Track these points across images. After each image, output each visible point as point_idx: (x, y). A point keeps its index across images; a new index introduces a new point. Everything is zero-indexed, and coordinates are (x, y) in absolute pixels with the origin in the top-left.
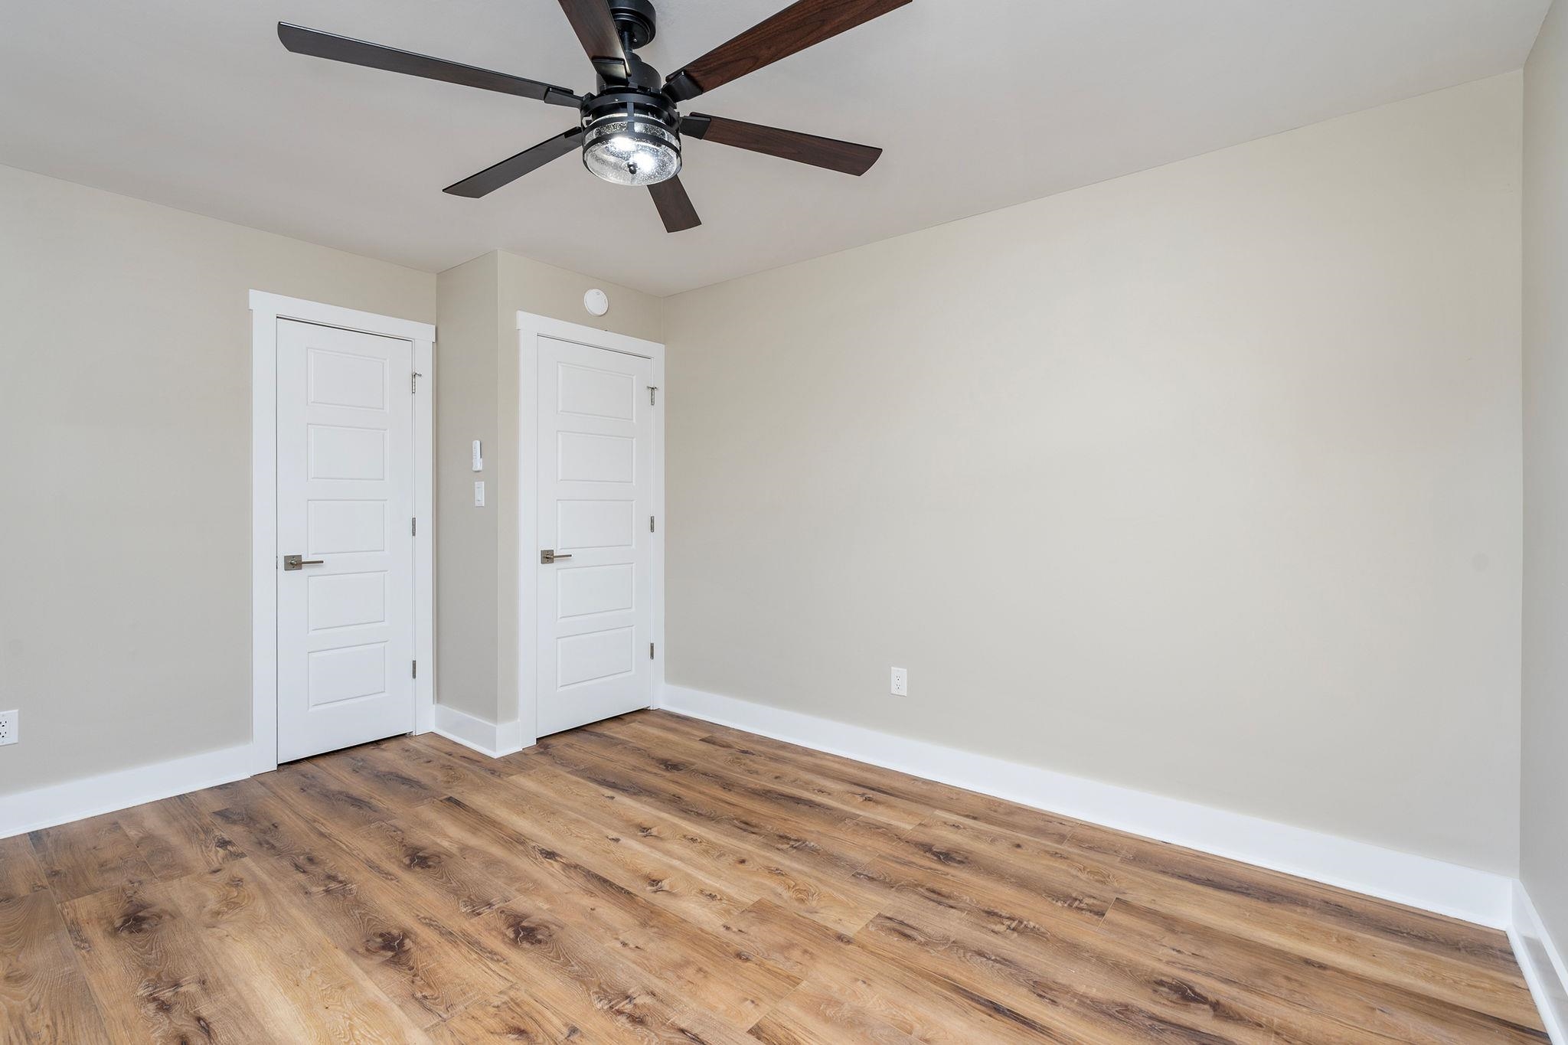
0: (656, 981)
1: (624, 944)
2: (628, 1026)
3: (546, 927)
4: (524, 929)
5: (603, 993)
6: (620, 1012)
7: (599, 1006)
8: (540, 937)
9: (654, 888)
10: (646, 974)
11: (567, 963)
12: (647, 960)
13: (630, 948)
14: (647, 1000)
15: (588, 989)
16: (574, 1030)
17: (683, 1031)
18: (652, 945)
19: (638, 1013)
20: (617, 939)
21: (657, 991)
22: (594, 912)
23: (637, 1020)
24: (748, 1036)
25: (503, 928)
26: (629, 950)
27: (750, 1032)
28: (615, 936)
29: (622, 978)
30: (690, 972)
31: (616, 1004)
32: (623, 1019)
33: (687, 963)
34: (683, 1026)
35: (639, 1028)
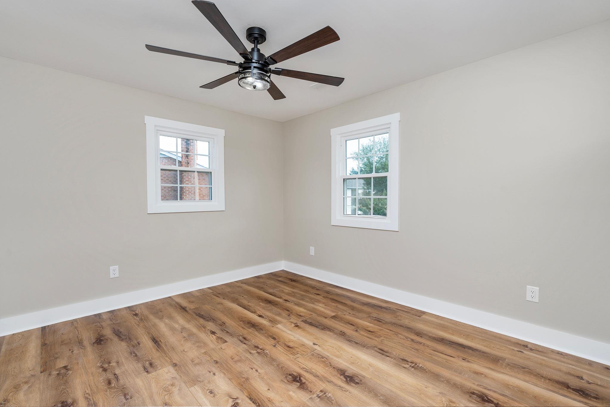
0: (249, 357)
1: (257, 371)
2: (259, 346)
3: (288, 381)
4: (297, 381)
5: (266, 355)
6: (261, 349)
7: (267, 351)
8: (290, 377)
9: (237, 401)
10: (251, 359)
11: (278, 365)
12: (250, 364)
13: (255, 369)
14: (252, 352)
15: (270, 356)
16: (274, 346)
17: (245, 344)
18: (246, 370)
19: (256, 349)
20: (259, 373)
21: (249, 354)
22: (268, 388)
23: (257, 347)
24: (228, 341)
25: (307, 383)
26: (255, 368)
27: (227, 342)
28: (260, 375)
29: (259, 358)
30: (236, 358)
31: (262, 351)
32: (260, 347)
33: (236, 362)
34: (244, 345)
35: (256, 345)
